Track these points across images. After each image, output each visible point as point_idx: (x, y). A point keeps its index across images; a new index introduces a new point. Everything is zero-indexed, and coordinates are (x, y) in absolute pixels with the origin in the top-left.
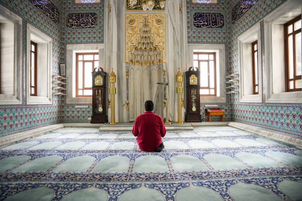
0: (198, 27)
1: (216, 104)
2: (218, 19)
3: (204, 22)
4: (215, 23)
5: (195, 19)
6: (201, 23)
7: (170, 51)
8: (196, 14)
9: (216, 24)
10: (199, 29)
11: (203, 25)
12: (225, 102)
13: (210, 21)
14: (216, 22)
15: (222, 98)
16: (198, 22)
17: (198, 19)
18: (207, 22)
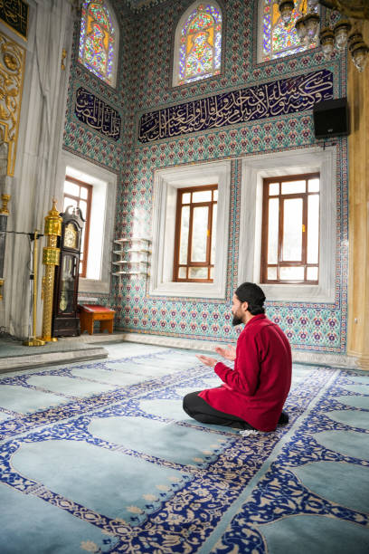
0: (81, 119)
1: (94, 295)
2: (114, 122)
3: (92, 115)
4: (108, 126)
5: (78, 101)
6: (86, 113)
7: (27, 150)
8: (81, 89)
9: (109, 129)
10: (83, 127)
11: (90, 120)
12: (108, 292)
13: (101, 117)
14: (109, 124)
15: (103, 284)
16: (83, 109)
17: (83, 104)
18: (96, 116)
